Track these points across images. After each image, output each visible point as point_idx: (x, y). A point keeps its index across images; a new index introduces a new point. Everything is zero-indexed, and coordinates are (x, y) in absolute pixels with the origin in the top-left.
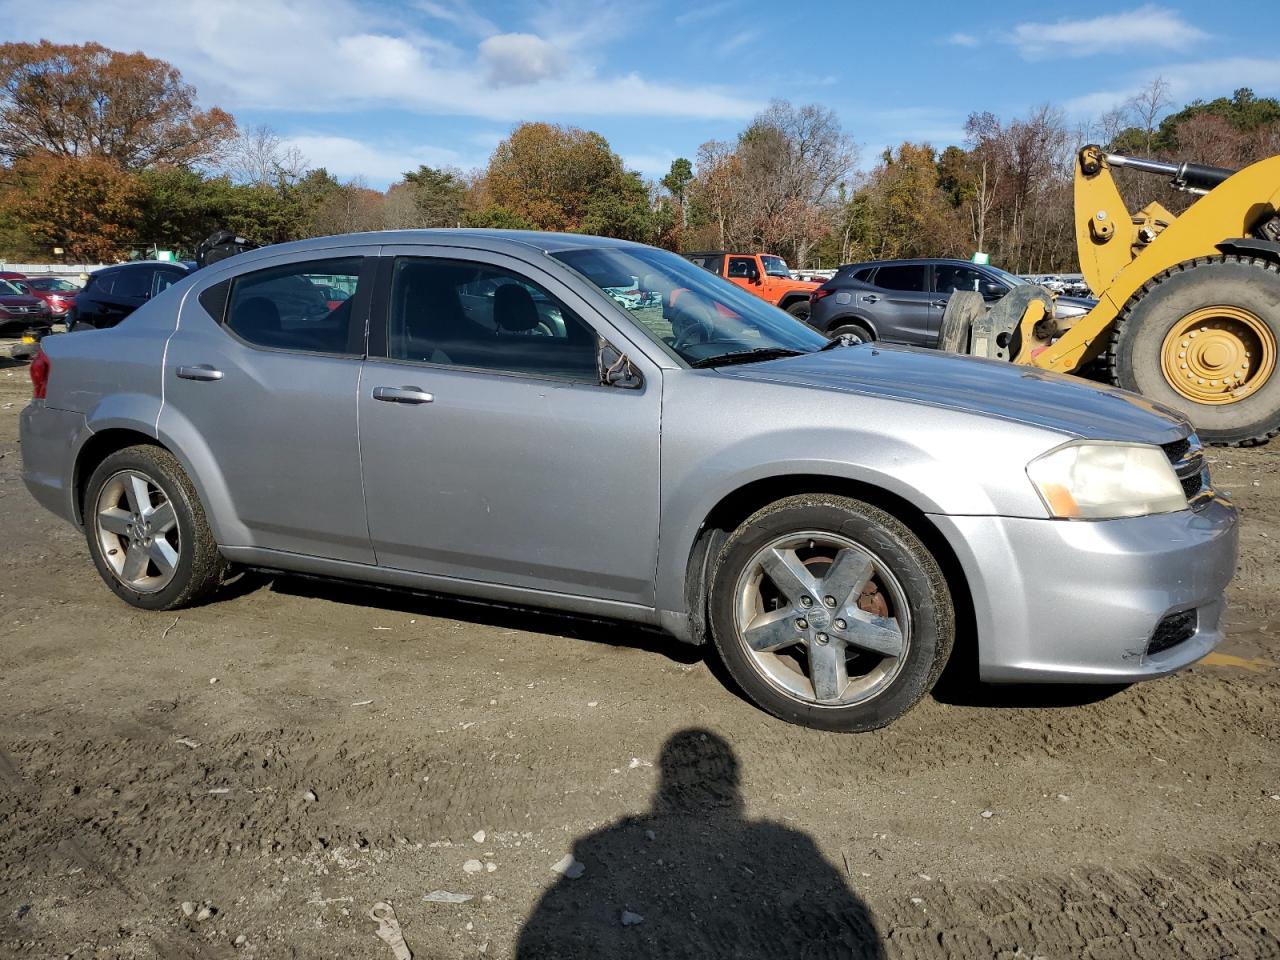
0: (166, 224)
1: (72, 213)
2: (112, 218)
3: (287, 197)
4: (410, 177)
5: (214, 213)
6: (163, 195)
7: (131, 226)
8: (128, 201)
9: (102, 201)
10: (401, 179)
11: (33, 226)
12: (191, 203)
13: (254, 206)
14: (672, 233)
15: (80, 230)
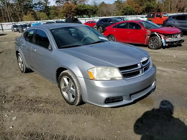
0: (79, 12)
1: (68, 12)
2: (73, 12)
3: (96, 7)
4: (116, 2)
5: (86, 10)
6: (79, 8)
7: (75, 13)
8: (75, 9)
9: (71, 10)
10: (114, 2)
11: (64, 14)
12: (82, 9)
13: (91, 9)
14: (159, 7)
15: (69, 14)
